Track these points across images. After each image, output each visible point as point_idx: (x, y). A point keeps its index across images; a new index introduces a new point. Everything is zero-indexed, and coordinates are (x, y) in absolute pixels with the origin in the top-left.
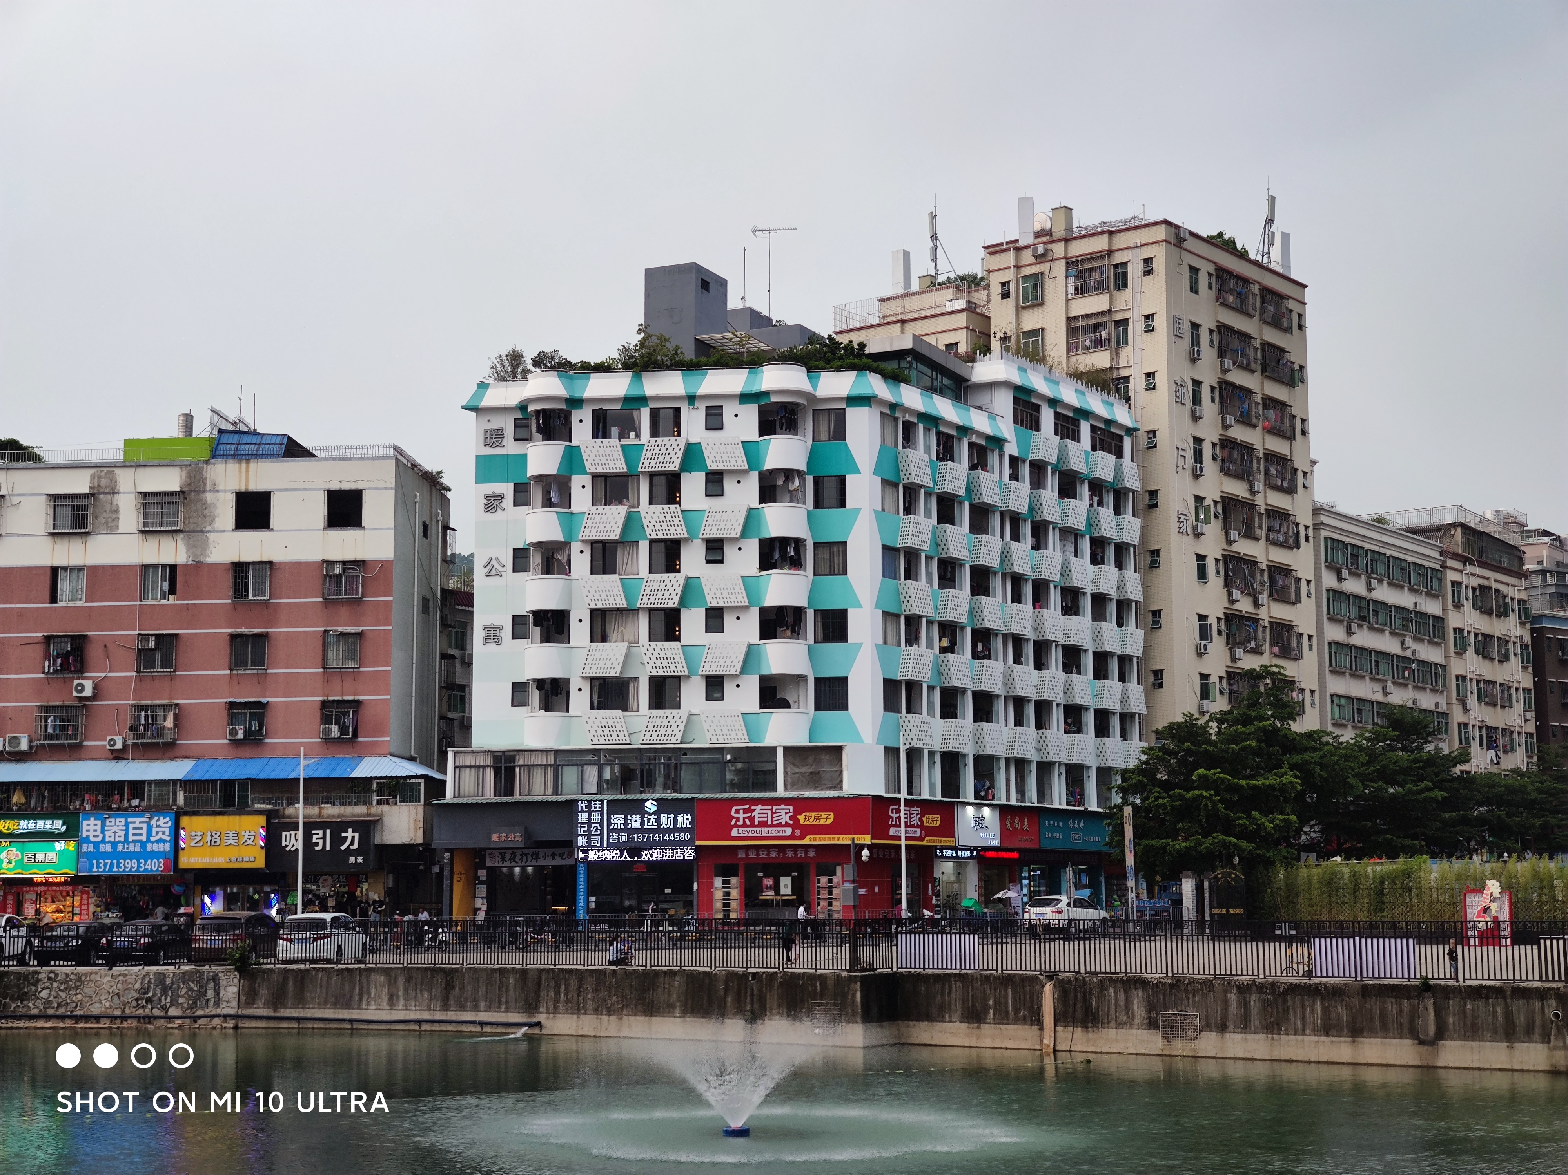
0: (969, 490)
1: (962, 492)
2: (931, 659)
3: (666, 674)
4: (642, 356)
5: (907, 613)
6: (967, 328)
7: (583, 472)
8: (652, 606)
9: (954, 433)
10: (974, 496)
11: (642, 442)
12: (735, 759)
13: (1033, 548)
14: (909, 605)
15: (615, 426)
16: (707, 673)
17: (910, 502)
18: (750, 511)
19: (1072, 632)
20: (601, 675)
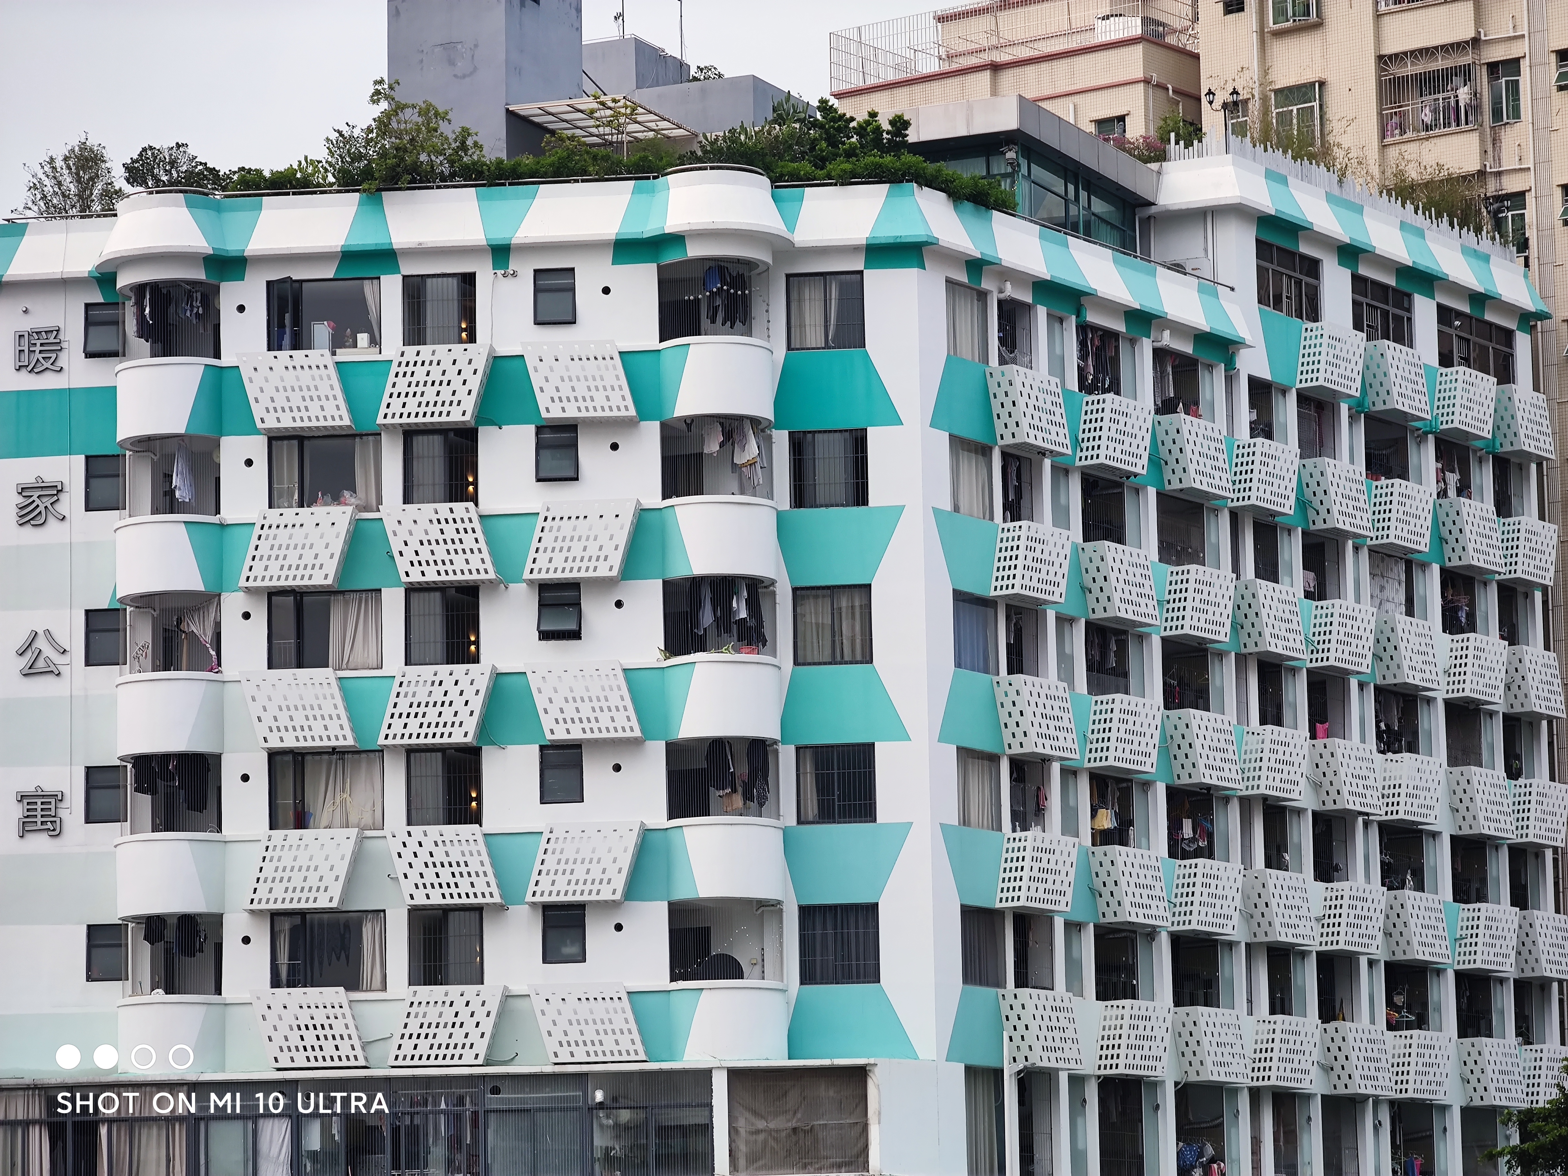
0: (1156, 462)
1: (1141, 466)
2: (1074, 858)
3: (448, 901)
4: (383, 154)
5: (1016, 750)
6: (1147, 81)
7: (251, 429)
8: (414, 741)
9: (1119, 326)
10: (1167, 475)
11: (387, 355)
12: (615, 1099)
13: (1308, 595)
14: (1019, 733)
15: (321, 319)
16: (546, 899)
17: (1019, 491)
18: (642, 514)
19: (1403, 791)
20: (295, 905)
